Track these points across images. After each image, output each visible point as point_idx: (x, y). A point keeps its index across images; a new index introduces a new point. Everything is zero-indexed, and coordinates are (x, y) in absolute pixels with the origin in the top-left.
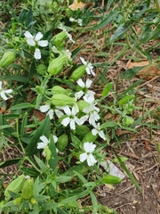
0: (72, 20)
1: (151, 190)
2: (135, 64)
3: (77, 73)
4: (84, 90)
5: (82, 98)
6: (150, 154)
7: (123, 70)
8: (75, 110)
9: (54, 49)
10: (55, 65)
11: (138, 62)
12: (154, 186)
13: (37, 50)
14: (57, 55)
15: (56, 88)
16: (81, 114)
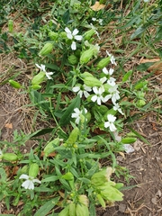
0: (94, 19)
1: (155, 161)
2: (147, 61)
3: (103, 62)
4: (108, 76)
5: (106, 82)
6: (156, 134)
7: (137, 65)
8: (102, 90)
9: (86, 43)
10: (86, 56)
11: (150, 59)
12: (158, 158)
13: (74, 43)
14: (87, 48)
15: (86, 73)
16: (105, 94)
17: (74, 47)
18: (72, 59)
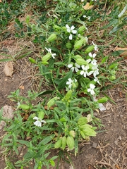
1: (119, 117)
2: (120, 49)
3: (89, 49)
4: (92, 59)
5: (90, 63)
6: (122, 99)
7: (112, 51)
8: (87, 68)
9: (79, 35)
10: (78, 44)
11: (122, 47)
12: (121, 116)
13: (71, 35)
14: (80, 39)
15: (78, 56)
16: (89, 70)
17: (71, 38)
18: (68, 45)
